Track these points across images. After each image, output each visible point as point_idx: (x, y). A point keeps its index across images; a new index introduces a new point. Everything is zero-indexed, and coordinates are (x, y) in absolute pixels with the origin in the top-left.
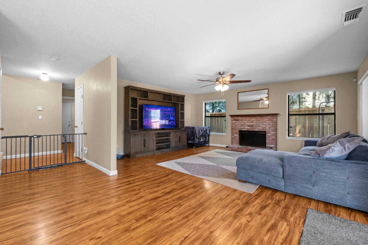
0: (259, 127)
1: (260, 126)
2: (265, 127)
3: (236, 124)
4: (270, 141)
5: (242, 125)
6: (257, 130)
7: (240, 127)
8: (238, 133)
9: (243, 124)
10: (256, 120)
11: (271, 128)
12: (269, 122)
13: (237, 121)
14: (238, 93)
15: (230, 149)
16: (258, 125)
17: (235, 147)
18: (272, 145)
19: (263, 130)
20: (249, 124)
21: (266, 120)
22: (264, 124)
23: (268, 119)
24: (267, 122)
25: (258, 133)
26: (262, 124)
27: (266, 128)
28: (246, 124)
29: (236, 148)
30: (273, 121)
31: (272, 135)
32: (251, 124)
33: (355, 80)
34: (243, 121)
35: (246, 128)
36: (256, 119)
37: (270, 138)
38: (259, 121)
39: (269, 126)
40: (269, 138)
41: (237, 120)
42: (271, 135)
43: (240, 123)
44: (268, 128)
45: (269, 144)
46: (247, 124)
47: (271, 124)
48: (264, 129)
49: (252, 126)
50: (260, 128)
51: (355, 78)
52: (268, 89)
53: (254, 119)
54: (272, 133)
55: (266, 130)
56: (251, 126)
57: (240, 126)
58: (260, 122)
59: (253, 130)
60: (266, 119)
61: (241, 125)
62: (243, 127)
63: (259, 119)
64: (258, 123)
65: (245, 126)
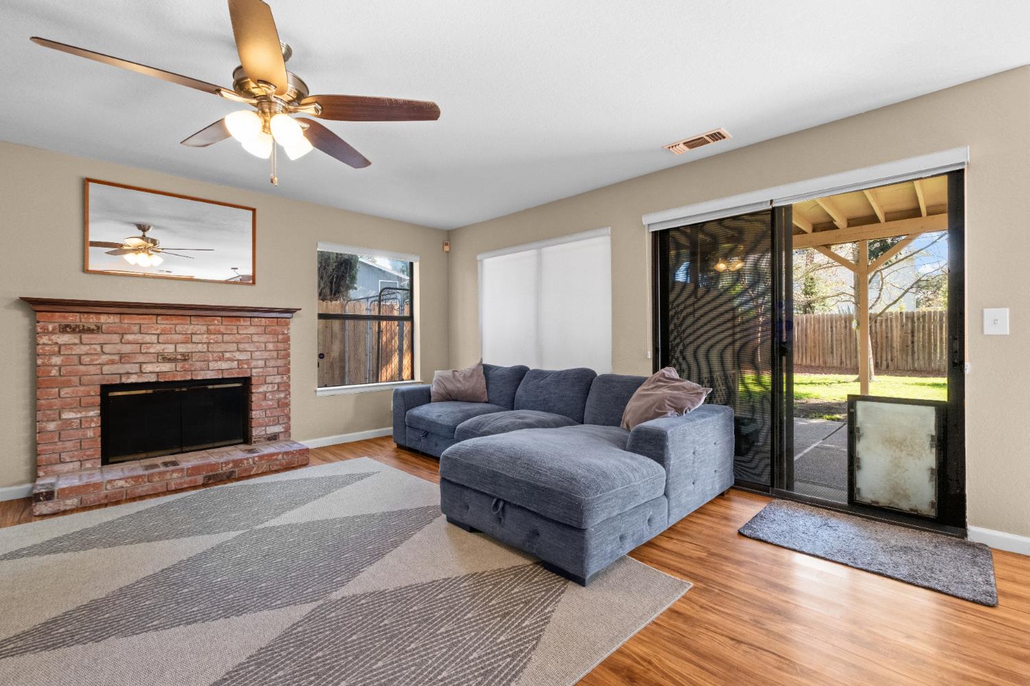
0: (221, 359)
1: (227, 355)
2: (247, 362)
3: (84, 349)
4: (268, 412)
5: (123, 358)
6: (210, 375)
7: (106, 369)
8: (98, 399)
9: (126, 349)
10: (209, 332)
11: (272, 363)
12: (263, 338)
13: (85, 336)
14: (86, 180)
15: (72, 502)
16: (215, 355)
17: (110, 482)
18: (279, 424)
19: (238, 373)
20: (170, 348)
21: (252, 330)
22: (241, 346)
23: (260, 330)
24: (255, 338)
25: (210, 387)
26: (233, 347)
27: (254, 363)
28: (152, 350)
29: (122, 483)
30: (278, 335)
31: (276, 388)
32: (182, 349)
33: (447, 248)
34: (130, 337)
35: (148, 368)
36: (204, 328)
37: (270, 403)
38: (220, 336)
39: (266, 355)
40: (264, 403)
41: (90, 331)
42: (270, 389)
43: (107, 348)
44: (261, 363)
45: (266, 426)
46: (159, 348)
47: (270, 346)
48: (245, 366)
49: (186, 357)
50: (224, 365)
51: (447, 244)
52: (252, 209)
53: (197, 327)
54: (277, 381)
55: (254, 370)
56: (179, 357)
57: (112, 362)
58: (226, 338)
59: (189, 378)
60: (248, 328)
61: (116, 358)
62: (134, 368)
63: (222, 329)
64: (215, 346)
65: (141, 358)
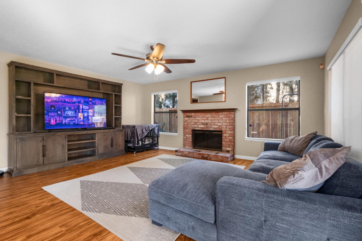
0: (214, 125)
1: (216, 124)
2: (221, 126)
3: (189, 121)
4: (227, 143)
5: (196, 123)
6: (212, 129)
7: (193, 126)
8: (191, 133)
9: (196, 121)
10: (212, 117)
11: (228, 127)
12: (225, 119)
13: (190, 118)
14: (191, 82)
15: (180, 154)
16: (213, 123)
17: (185, 151)
18: (229, 147)
19: (219, 129)
20: (203, 121)
21: (222, 116)
22: (220, 121)
23: (225, 116)
24: (223, 119)
25: (214, 133)
26: (217, 121)
27: (223, 127)
28: (200, 122)
29: (187, 152)
30: (230, 117)
31: (229, 135)
32: (206, 121)
33: (322, 67)
34: (196, 118)
35: (200, 126)
36: (211, 116)
37: (227, 140)
38: (214, 118)
39: (226, 124)
40: (225, 140)
41: (190, 117)
42: (227, 135)
43: (193, 121)
44: (225, 127)
45: (226, 147)
46: (201, 121)
47: (228, 121)
48: (220, 127)
49: (207, 124)
50: (215, 127)
51: (322, 64)
52: (225, 78)
53: (209, 115)
54: (229, 133)
55: (223, 129)
56: (205, 124)
57: (193, 124)
58: (216, 119)
59: (207, 130)
60: (222, 115)
61: (194, 123)
62: (197, 126)
63: (215, 116)
64: (213, 121)
65: (198, 124)
